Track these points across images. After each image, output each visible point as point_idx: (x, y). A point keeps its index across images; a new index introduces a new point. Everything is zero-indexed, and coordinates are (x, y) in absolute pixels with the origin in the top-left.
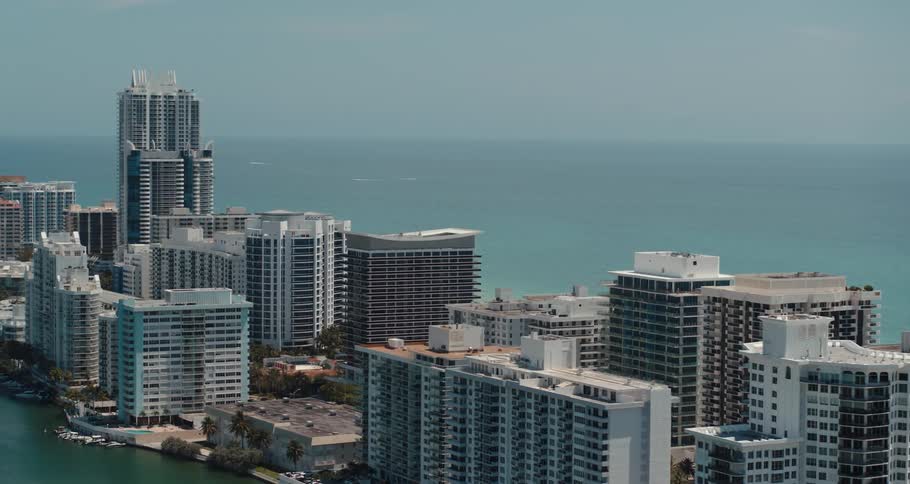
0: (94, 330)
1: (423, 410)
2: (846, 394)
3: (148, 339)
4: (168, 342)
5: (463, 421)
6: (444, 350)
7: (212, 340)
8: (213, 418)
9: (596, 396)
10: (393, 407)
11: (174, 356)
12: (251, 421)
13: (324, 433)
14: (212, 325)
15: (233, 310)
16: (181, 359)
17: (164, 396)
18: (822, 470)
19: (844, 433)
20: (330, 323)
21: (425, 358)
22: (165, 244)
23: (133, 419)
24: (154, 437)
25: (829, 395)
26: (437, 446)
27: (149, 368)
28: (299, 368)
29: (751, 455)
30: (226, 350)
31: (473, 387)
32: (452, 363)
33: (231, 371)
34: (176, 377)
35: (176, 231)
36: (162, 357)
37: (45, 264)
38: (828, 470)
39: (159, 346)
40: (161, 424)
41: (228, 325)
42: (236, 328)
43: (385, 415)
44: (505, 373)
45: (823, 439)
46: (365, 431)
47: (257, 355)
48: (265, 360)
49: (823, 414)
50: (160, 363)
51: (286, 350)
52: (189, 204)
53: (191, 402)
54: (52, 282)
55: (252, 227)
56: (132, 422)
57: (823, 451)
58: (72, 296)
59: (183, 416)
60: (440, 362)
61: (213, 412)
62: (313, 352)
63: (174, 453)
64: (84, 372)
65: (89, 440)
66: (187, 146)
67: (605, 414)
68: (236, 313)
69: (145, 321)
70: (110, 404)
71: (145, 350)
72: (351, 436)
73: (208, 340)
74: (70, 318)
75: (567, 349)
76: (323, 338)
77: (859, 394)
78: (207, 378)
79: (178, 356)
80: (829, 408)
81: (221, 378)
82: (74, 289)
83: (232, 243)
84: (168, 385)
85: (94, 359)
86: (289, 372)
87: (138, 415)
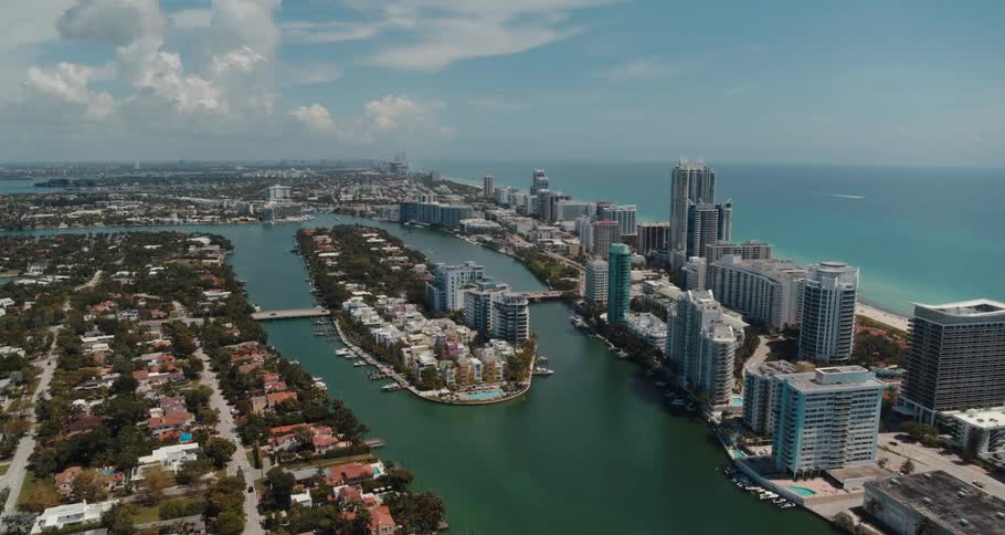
3: (809, 414)
4: (823, 416)
7: (855, 413)
11: (825, 426)
17: (816, 456)
22: (718, 263)
23: (792, 473)
30: (864, 420)
34: (826, 442)
36: (818, 427)
39: (817, 419)
40: (812, 477)
41: (868, 401)
42: (872, 403)
50: (816, 432)
53: (837, 460)
56: (790, 475)
58: (717, 344)
59: (829, 471)
69: (808, 400)
71: (806, 423)
73: (852, 414)
74: (714, 359)
78: (848, 442)
79: (829, 426)
81: (858, 441)
82: (716, 337)
84: (820, 448)
87: (796, 471)
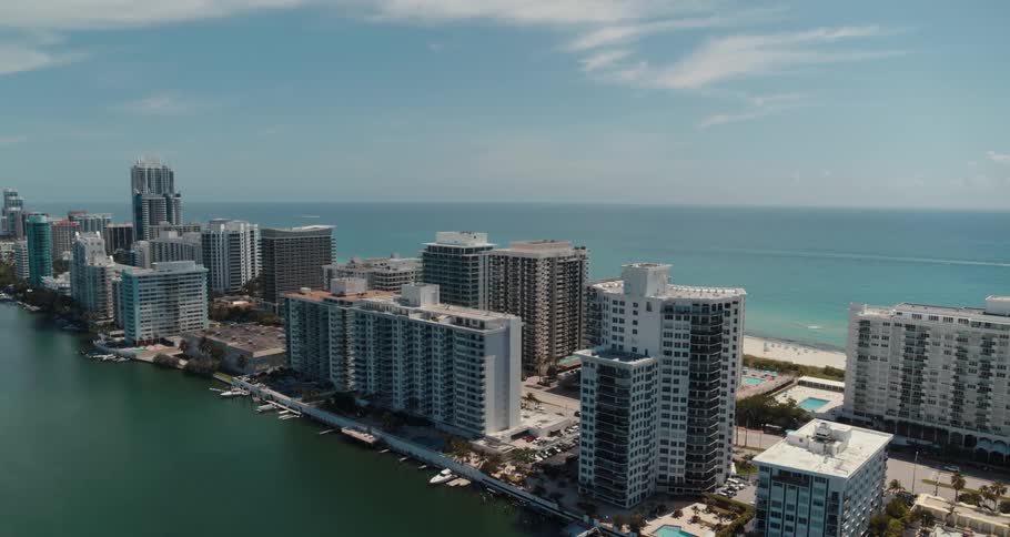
0: (109, 288)
1: (330, 334)
2: (695, 321)
3: (142, 293)
4: (155, 294)
5: (364, 342)
6: (342, 294)
7: (184, 292)
8: (186, 340)
9: (467, 325)
10: (308, 332)
11: (159, 303)
12: (211, 342)
13: (261, 348)
14: (183, 283)
15: (196, 273)
16: (164, 304)
17: (155, 327)
18: (677, 377)
20: (249, 278)
21: (331, 301)
22: (156, 240)
23: (135, 342)
24: (148, 354)
25: (682, 322)
26: (342, 357)
27: (143, 311)
28: (235, 303)
29: (635, 372)
31: (372, 321)
32: (350, 304)
34: (161, 316)
35: (162, 233)
36: (152, 303)
37: (79, 250)
38: (680, 377)
39: (150, 297)
40: (153, 344)
41: (193, 283)
42: (199, 284)
43: (303, 337)
44: (393, 309)
45: (677, 354)
46: (288, 346)
47: (212, 296)
48: (216, 300)
49: (678, 336)
51: (227, 292)
52: (169, 219)
53: (173, 330)
54: (83, 261)
55: (204, 228)
56: (134, 344)
57: (677, 363)
58: (95, 269)
59: (168, 339)
60: (342, 303)
61: (186, 336)
62: (241, 294)
63: (161, 364)
64: (105, 313)
65: (105, 357)
66: (167, 190)
67: (481, 339)
68: (198, 275)
69: (140, 282)
70: (121, 332)
72: (280, 350)
73: (181, 292)
74: (95, 281)
75: (434, 292)
76: (246, 286)
77: (705, 321)
78: (181, 315)
79: (162, 302)
80: (682, 332)
81: (191, 314)
82: (96, 264)
83: (194, 238)
84: (156, 320)
85: (110, 305)
86: (230, 306)
87: (138, 339)
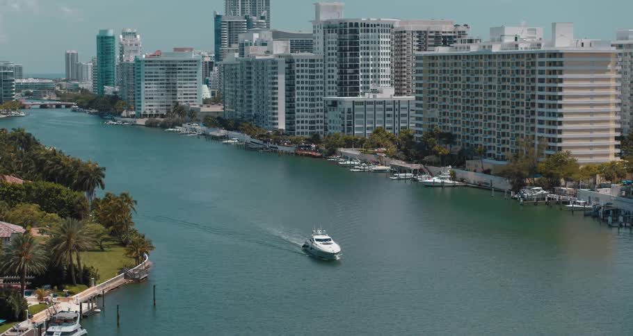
3: (148, 75)
4: (158, 76)
7: (181, 76)
11: (161, 84)
14: (181, 69)
15: (192, 61)
16: (165, 85)
17: (156, 104)
19: (341, 50)
25: (335, 34)
27: (148, 89)
29: (298, 61)
30: (189, 82)
33: (192, 92)
34: (162, 94)
36: (155, 84)
39: (153, 78)
40: (154, 118)
41: (190, 69)
42: (194, 71)
45: (333, 54)
49: (332, 43)
50: (154, 87)
54: (122, 58)
56: (140, 117)
68: (194, 63)
69: (146, 65)
71: (146, 80)
73: (179, 76)
75: (286, 45)
77: (345, 32)
79: (163, 84)
80: (334, 40)
81: (186, 96)
82: (131, 61)
84: (158, 98)
87: (142, 113)
